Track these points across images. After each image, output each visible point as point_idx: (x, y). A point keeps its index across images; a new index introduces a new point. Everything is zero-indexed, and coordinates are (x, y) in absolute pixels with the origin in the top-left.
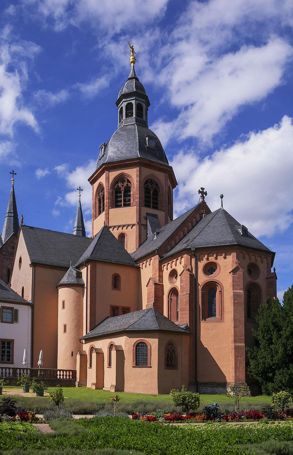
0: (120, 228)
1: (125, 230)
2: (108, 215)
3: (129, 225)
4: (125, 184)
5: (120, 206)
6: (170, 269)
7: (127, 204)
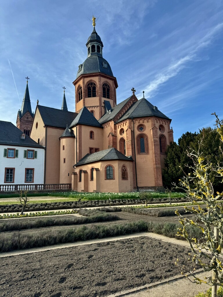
0: (91, 108)
1: (93, 109)
2: (84, 101)
3: (95, 106)
4: (93, 85)
5: (90, 97)
6: (120, 128)
7: (94, 96)
